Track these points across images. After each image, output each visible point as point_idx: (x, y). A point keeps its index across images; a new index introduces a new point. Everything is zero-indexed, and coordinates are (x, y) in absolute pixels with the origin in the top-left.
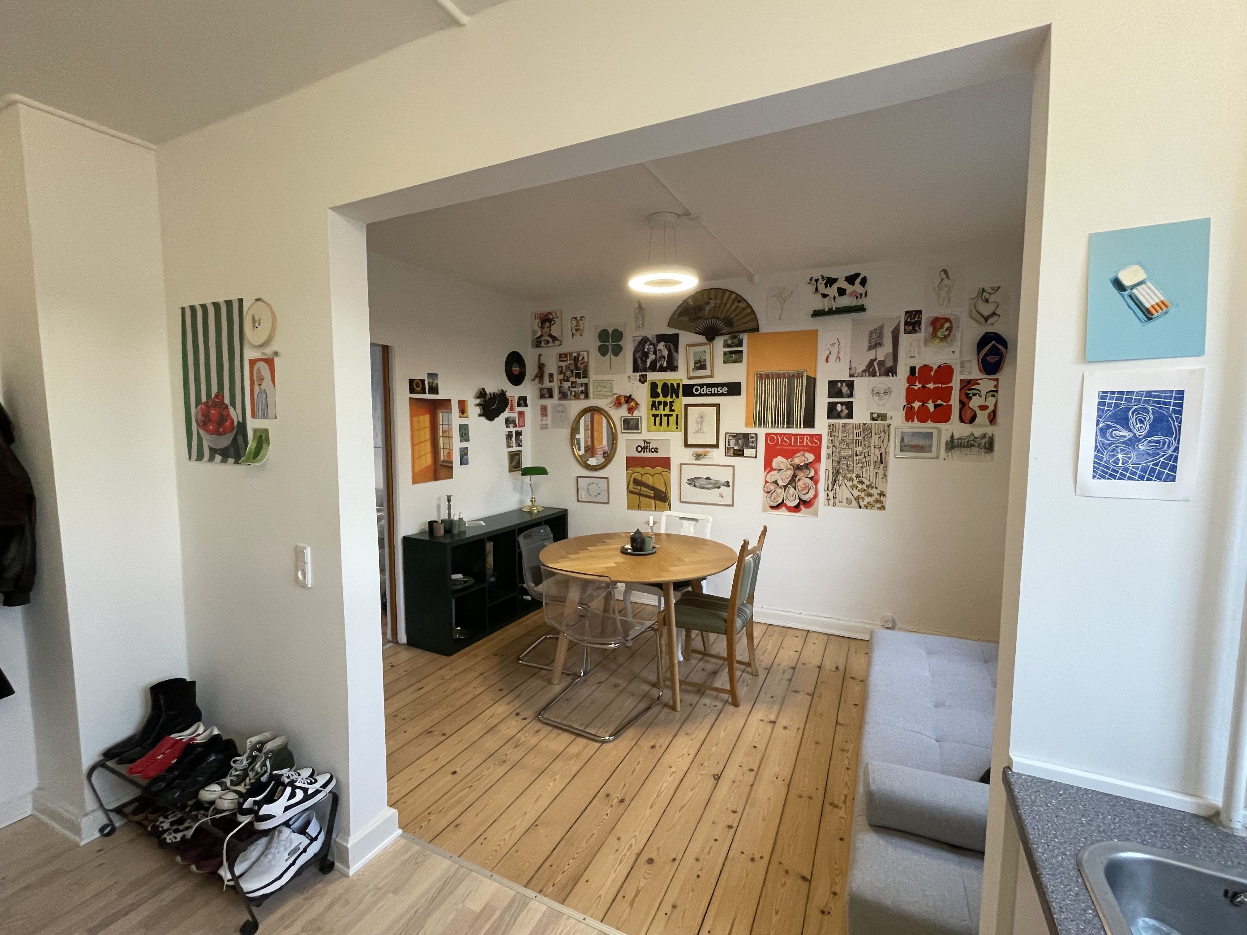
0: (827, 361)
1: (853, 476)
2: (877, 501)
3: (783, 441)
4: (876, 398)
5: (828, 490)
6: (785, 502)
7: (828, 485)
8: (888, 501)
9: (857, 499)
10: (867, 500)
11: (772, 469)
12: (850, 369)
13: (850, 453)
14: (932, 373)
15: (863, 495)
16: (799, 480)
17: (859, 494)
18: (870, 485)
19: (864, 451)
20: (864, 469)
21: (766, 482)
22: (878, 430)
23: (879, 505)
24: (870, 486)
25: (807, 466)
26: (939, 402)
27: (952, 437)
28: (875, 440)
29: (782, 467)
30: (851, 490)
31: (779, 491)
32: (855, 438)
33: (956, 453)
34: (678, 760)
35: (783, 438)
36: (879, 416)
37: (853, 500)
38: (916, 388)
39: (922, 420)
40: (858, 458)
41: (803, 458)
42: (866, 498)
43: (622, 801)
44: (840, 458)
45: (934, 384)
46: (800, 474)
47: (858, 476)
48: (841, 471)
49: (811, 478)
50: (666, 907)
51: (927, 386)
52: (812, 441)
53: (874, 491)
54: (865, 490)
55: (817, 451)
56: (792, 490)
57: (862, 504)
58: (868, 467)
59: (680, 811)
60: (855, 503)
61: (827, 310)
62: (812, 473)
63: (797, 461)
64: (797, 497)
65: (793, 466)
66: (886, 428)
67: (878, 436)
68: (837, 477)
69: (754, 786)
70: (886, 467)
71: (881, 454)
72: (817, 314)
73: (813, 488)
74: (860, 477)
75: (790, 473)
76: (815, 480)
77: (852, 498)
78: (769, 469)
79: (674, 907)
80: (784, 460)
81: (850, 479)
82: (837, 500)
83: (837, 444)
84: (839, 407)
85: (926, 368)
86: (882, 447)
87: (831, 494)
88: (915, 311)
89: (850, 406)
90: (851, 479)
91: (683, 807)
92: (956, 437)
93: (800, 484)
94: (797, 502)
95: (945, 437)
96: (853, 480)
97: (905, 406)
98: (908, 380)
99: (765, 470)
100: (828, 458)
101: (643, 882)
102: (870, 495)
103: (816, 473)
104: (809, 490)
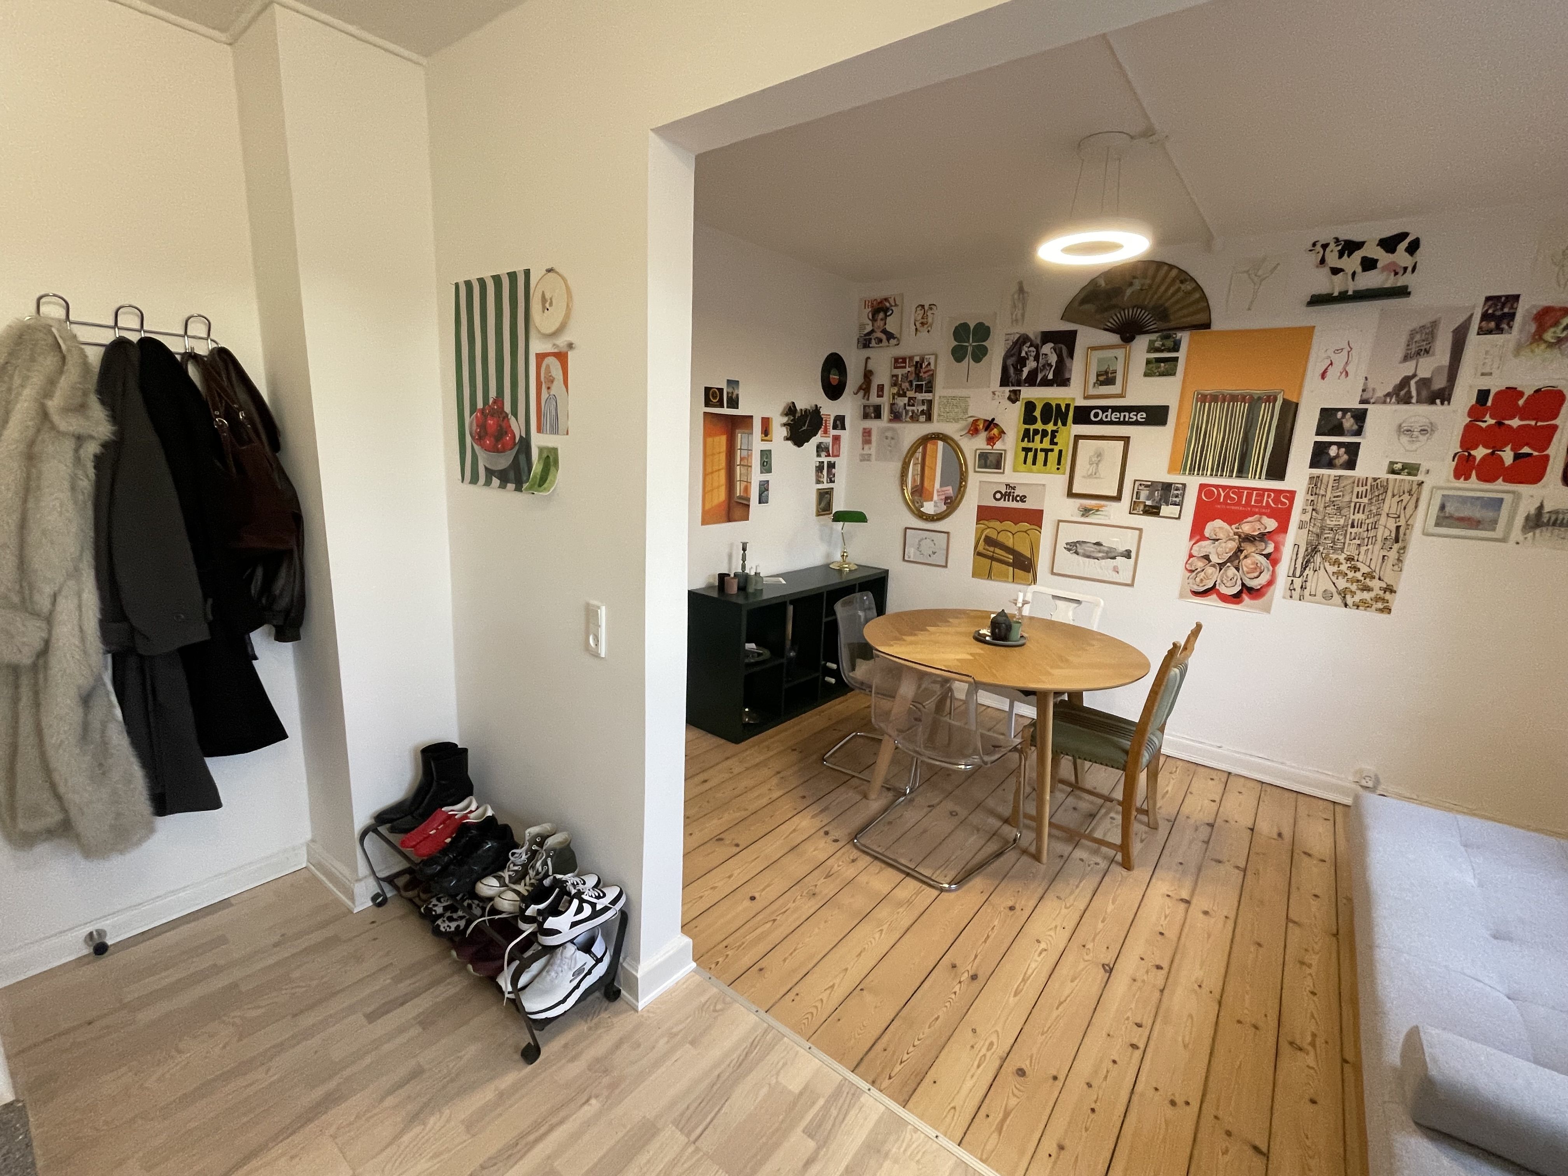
0: (1323, 376)
1: (1342, 558)
2: (1377, 599)
3: (1227, 496)
4: (1404, 439)
5: (1294, 575)
6: (1217, 587)
7: (1295, 568)
8: (1396, 602)
9: (1343, 594)
10: (1360, 596)
11: (1203, 538)
12: (1364, 391)
13: (1342, 522)
14: (1521, 402)
15: (1354, 587)
16: (1246, 557)
17: (1348, 585)
18: (1368, 574)
19: (1367, 521)
20: (1363, 549)
21: (1191, 556)
22: (1399, 490)
23: (1380, 605)
24: (1370, 576)
25: (1263, 537)
26: (1526, 450)
27: (1541, 507)
28: (1390, 504)
29: (1221, 535)
30: (1334, 578)
31: (1210, 570)
32: (1355, 499)
33: (1543, 535)
34: (1048, 933)
35: (1228, 492)
36: (1403, 469)
37: (1336, 595)
38: (1483, 425)
39: (1487, 476)
40: (1354, 530)
41: (1257, 525)
42: (1358, 592)
43: (974, 977)
44: (1322, 528)
45: (1521, 419)
46: (1249, 548)
47: (1349, 559)
48: (1321, 548)
49: (1267, 556)
50: (1049, 1145)
51: (1507, 422)
52: (1276, 500)
53: (1375, 584)
54: (1358, 581)
55: (1283, 518)
56: (1232, 571)
57: (1350, 600)
58: (1370, 547)
59: (1057, 1009)
60: (1337, 599)
61: (1336, 294)
62: (1270, 548)
63: (1247, 528)
64: (1239, 582)
65: (1240, 536)
66: (1415, 487)
67: (1397, 499)
68: (1313, 557)
69: (1166, 991)
70: (1404, 548)
71: (1398, 528)
72: (1317, 300)
73: (1268, 570)
74: (1353, 559)
75: (1233, 545)
76: (1273, 559)
77: (1334, 590)
78: (1198, 537)
79: (1061, 1148)
80: (1225, 525)
81: (1335, 562)
82: (1307, 592)
83: (1320, 507)
84: (1333, 451)
85: (1512, 393)
86: (1402, 516)
87: (1298, 582)
88: (1507, 297)
89: (1353, 450)
90: (1337, 562)
91: (1061, 1003)
92: (1547, 509)
93: (1246, 564)
94: (1238, 588)
95: (1527, 507)
96: (1340, 564)
97: (1456, 454)
98: (1472, 412)
99: (1191, 537)
100: (1300, 528)
101: (1013, 1101)
102: (1368, 589)
103: (1277, 549)
104: (1261, 573)
